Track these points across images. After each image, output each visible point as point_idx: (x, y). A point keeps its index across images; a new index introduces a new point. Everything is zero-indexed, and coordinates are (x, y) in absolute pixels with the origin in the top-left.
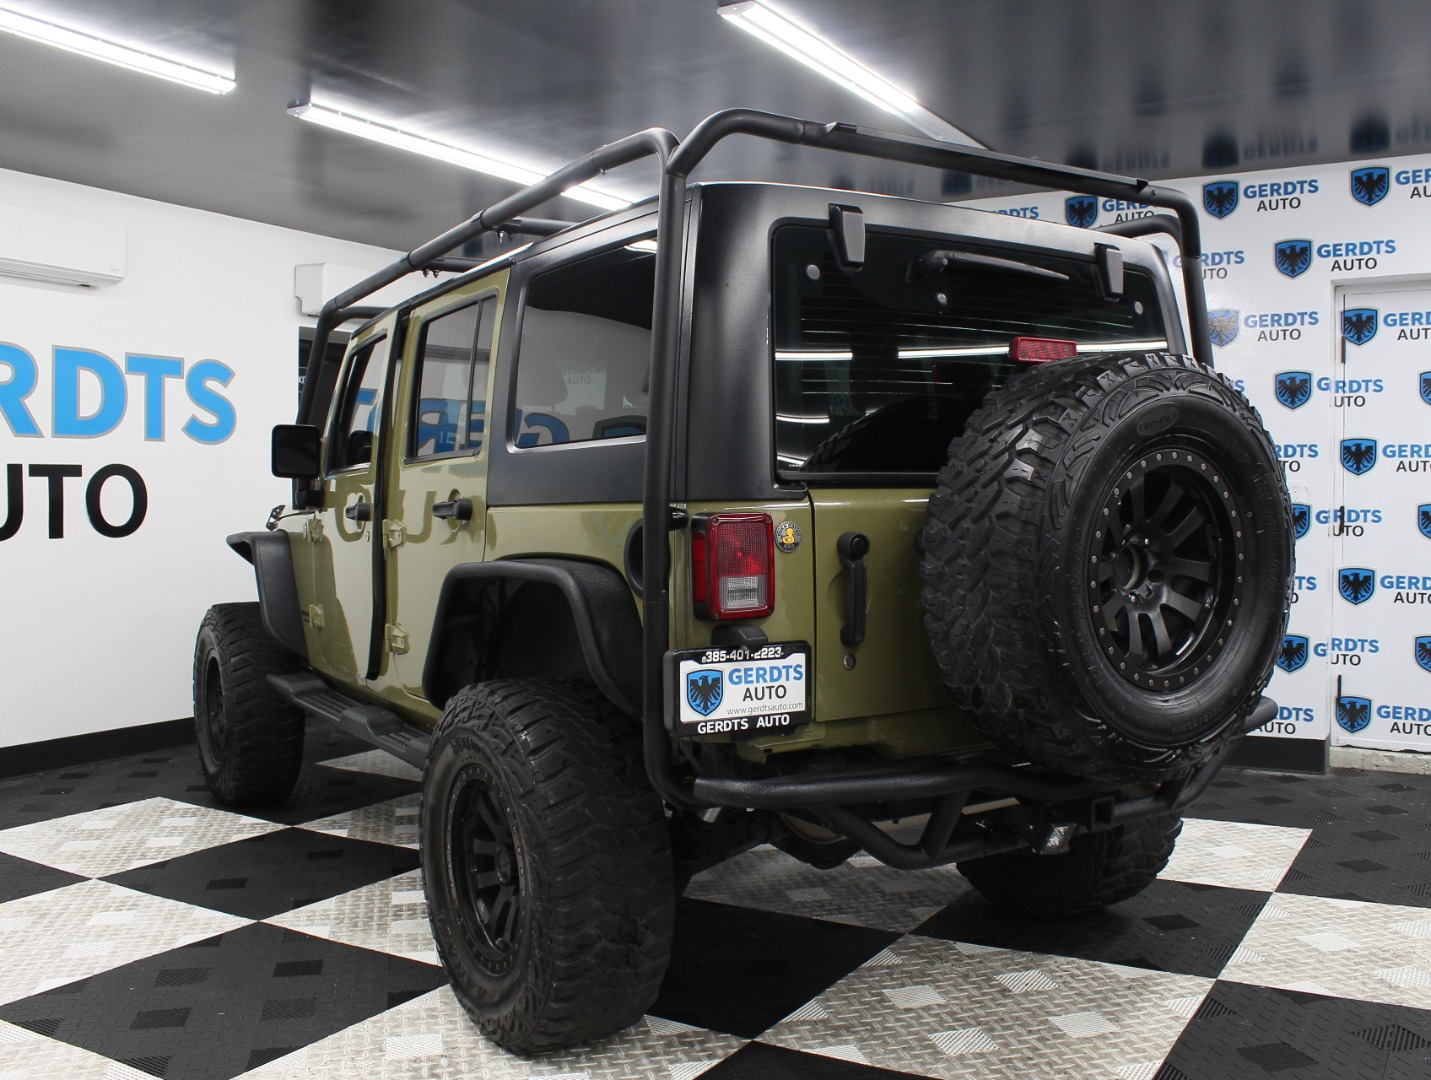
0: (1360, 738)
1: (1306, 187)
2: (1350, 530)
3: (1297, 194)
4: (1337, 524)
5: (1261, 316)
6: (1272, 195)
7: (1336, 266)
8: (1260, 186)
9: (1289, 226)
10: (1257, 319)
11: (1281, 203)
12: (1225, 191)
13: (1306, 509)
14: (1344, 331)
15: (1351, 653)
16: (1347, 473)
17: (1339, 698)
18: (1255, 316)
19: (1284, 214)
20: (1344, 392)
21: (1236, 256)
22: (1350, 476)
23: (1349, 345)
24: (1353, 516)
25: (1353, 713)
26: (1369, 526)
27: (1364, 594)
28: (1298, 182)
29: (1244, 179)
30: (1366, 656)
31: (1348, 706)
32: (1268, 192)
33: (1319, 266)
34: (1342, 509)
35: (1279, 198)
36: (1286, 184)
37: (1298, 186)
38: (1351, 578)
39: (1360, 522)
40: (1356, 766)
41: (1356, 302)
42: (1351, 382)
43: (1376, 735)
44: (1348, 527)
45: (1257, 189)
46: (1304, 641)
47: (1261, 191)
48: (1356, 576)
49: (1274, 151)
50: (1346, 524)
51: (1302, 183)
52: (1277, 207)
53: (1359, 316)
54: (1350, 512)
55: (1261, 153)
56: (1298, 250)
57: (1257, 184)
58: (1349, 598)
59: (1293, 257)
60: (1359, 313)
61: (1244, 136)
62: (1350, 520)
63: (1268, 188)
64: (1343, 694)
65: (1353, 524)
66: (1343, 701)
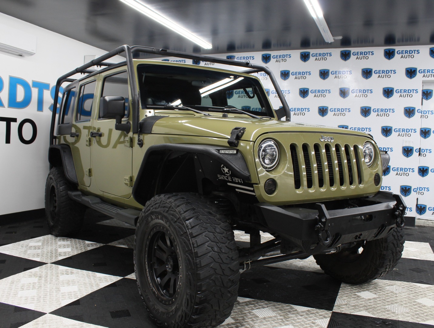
0: (423, 217)
1: (416, 52)
2: (422, 155)
3: (413, 54)
4: (418, 153)
5: (401, 90)
6: (405, 54)
7: (424, 76)
8: (402, 51)
9: (410, 63)
11: (408, 56)
12: (391, 52)
13: (412, 148)
14: (423, 96)
15: (421, 191)
16: (422, 138)
17: (417, 205)
18: (399, 90)
19: (409, 60)
20: (422, 114)
22: (422, 139)
23: (424, 100)
24: (423, 151)
25: (421, 209)
26: (428, 154)
27: (425, 174)
28: (414, 50)
29: (397, 48)
30: (425, 192)
31: (419, 207)
32: (404, 53)
33: (419, 76)
34: (420, 149)
35: (408, 55)
36: (410, 51)
37: (414, 52)
38: (422, 169)
39: (425, 153)
40: (422, 225)
41: (426, 87)
42: (424, 111)
43: (427, 215)
44: (421, 154)
45: (401, 52)
46: (410, 187)
47: (402, 52)
48: (423, 169)
49: (407, 40)
50: (421, 153)
51: (415, 51)
52: (407, 58)
53: (427, 92)
54: (422, 149)
55: (403, 41)
56: (413, 71)
57: (401, 50)
58: (421, 175)
59: (411, 73)
60: (427, 91)
61: (398, 35)
62: (422, 152)
63: (404, 52)
64: (418, 203)
65: (423, 153)
66: (418, 206)
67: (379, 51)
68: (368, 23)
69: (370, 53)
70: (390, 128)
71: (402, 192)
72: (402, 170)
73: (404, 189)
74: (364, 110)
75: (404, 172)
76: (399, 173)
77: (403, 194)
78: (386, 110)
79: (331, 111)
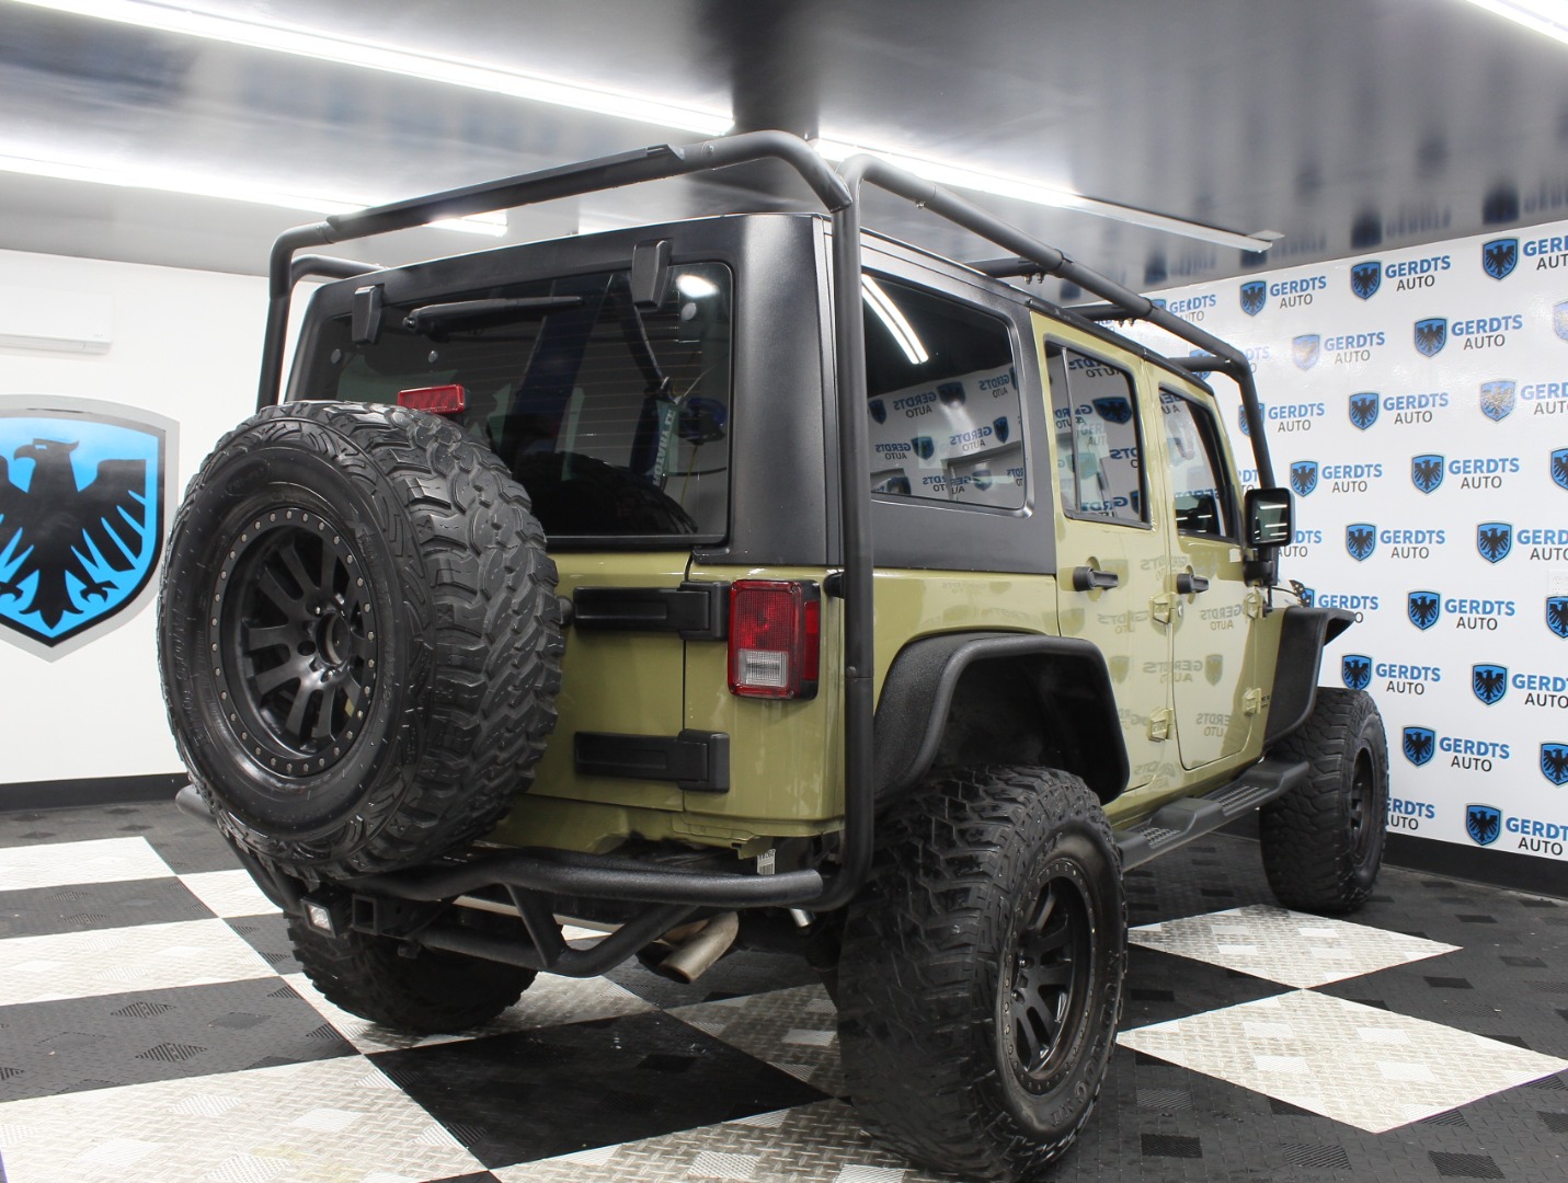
5: (1538, 387)
8: (1541, 242)
10: (1534, 390)
12: (1505, 249)
18: (1531, 387)
21: (1515, 321)
45: (1537, 245)
47: (1541, 247)
57: (1537, 240)
67: (1467, 252)
68: (1432, 155)
69: (1440, 263)
70: (1505, 529)
71: (1547, 769)
72: (1546, 685)
73: (1554, 755)
74: (1423, 466)
75: (1555, 693)
76: (1534, 693)
77: (1551, 774)
78: (1493, 465)
79: (1327, 478)
